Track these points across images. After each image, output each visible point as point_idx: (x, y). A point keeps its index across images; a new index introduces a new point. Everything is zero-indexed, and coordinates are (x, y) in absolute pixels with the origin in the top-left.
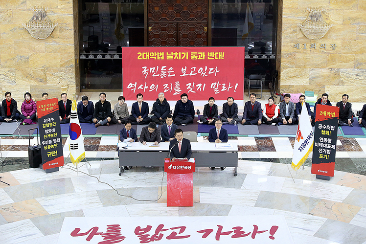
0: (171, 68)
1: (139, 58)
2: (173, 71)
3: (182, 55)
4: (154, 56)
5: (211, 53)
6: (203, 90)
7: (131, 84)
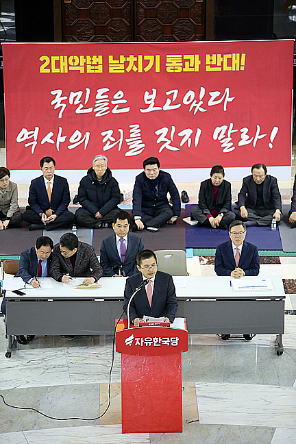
0: (120, 92)
1: (42, 70)
2: (125, 101)
3: (146, 63)
4: (79, 65)
5: (214, 56)
6: (196, 143)
7: (24, 131)
